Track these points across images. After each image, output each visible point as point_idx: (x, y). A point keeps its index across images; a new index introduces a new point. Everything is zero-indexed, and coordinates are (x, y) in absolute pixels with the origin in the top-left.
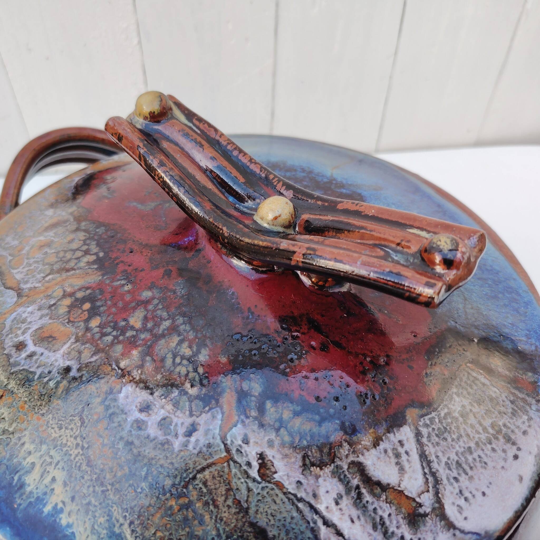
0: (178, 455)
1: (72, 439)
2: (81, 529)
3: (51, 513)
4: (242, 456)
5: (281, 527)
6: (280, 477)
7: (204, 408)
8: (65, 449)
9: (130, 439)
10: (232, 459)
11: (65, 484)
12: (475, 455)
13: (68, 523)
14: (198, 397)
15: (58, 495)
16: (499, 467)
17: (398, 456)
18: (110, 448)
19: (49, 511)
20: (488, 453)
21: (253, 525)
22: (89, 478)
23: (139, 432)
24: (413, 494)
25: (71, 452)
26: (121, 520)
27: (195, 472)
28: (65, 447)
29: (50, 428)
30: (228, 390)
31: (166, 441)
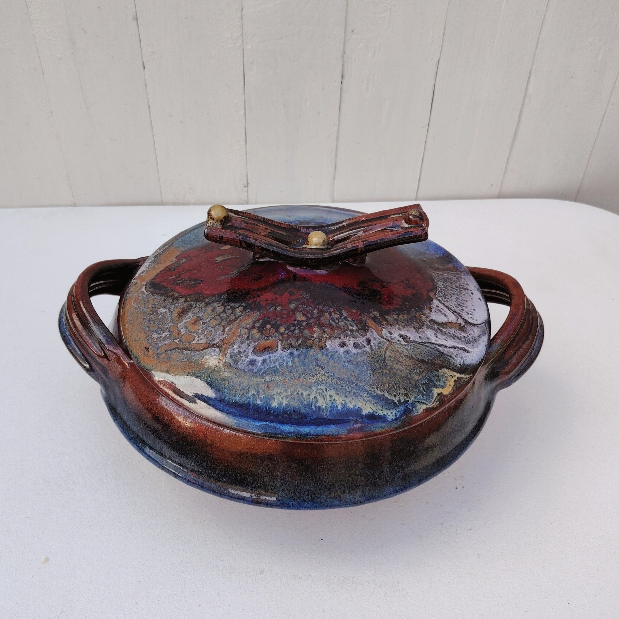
0: (372, 353)
1: (323, 376)
2: (360, 404)
3: (342, 408)
4: (394, 339)
5: (427, 356)
6: (412, 339)
7: (365, 331)
8: (324, 382)
9: (349, 360)
10: (392, 342)
11: (338, 394)
12: (461, 299)
13: (353, 405)
14: (359, 329)
15: (339, 400)
16: (470, 299)
17: (440, 311)
18: (343, 368)
19: (341, 408)
20: (463, 296)
21: (418, 360)
22: (345, 384)
23: (349, 355)
24: (455, 321)
25: (328, 381)
26: (373, 390)
27: (383, 355)
28: (323, 381)
29: (308, 380)
30: (367, 320)
31: (363, 351)
